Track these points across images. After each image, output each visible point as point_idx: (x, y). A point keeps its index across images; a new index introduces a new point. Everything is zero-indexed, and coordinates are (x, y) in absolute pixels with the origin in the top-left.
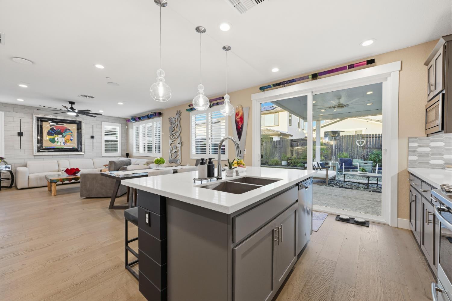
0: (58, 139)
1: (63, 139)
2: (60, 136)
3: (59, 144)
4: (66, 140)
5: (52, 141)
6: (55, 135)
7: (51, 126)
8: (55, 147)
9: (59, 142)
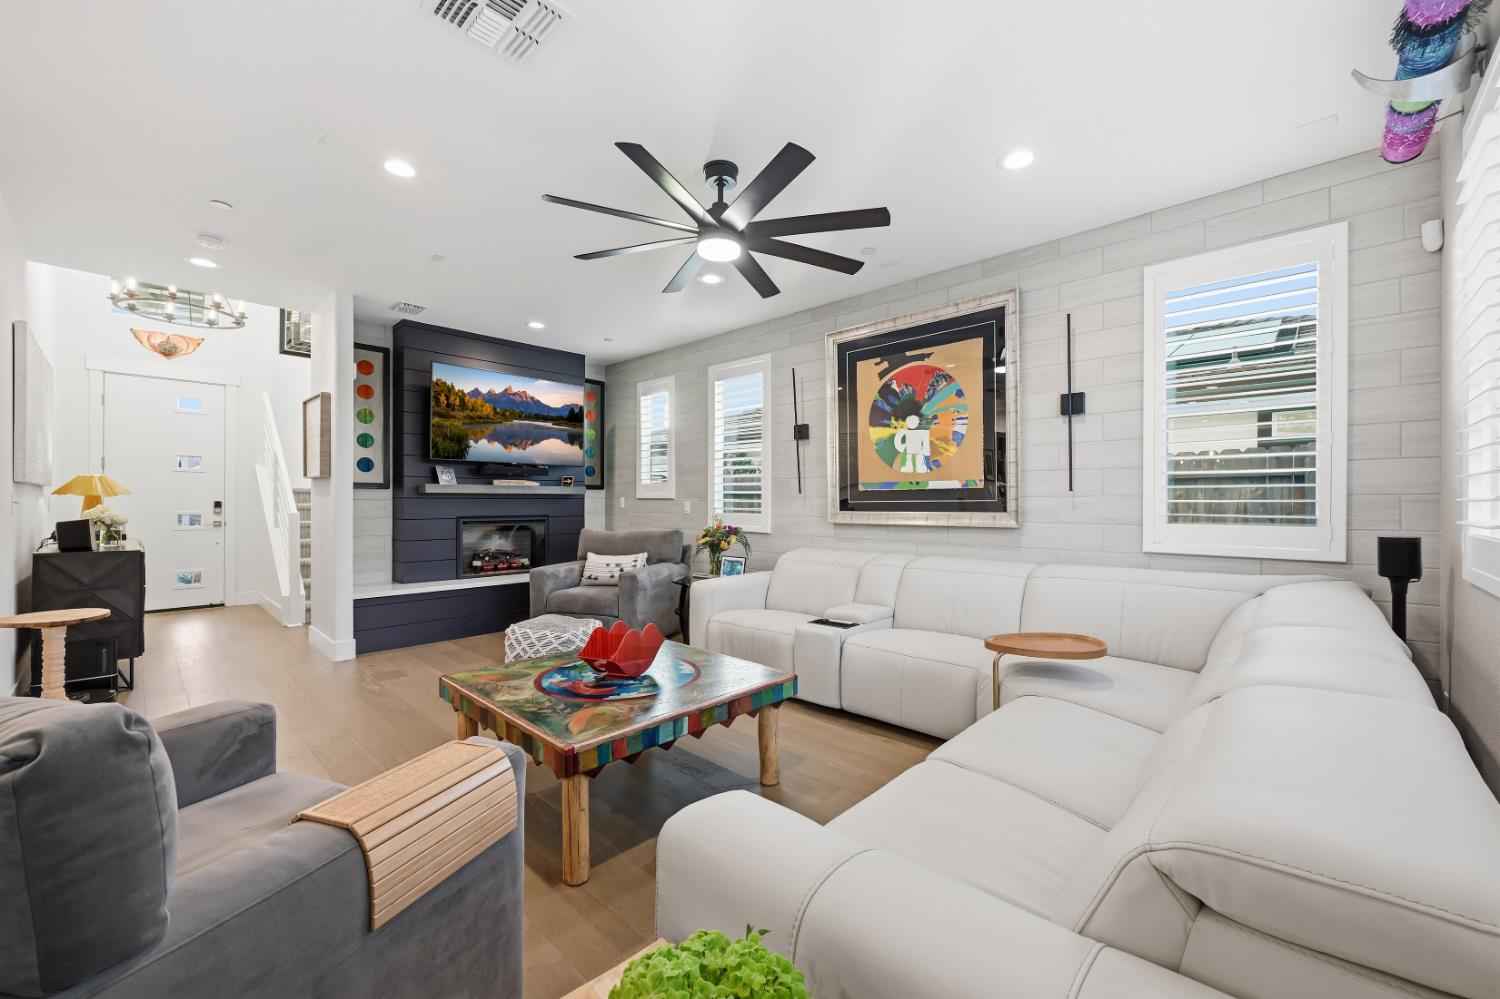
0: (904, 440)
1: (925, 435)
2: (913, 421)
3: (907, 468)
4: (933, 439)
5: (888, 452)
6: (896, 420)
7: (882, 375)
8: (894, 484)
9: (909, 457)
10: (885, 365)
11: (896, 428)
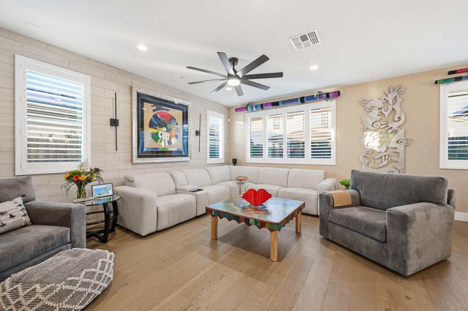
0: (161, 134)
1: (168, 134)
2: (164, 129)
3: (162, 143)
4: (170, 136)
5: (155, 137)
6: (159, 127)
7: (154, 111)
8: (157, 149)
9: (163, 140)
10: (155, 108)
11: (159, 130)
